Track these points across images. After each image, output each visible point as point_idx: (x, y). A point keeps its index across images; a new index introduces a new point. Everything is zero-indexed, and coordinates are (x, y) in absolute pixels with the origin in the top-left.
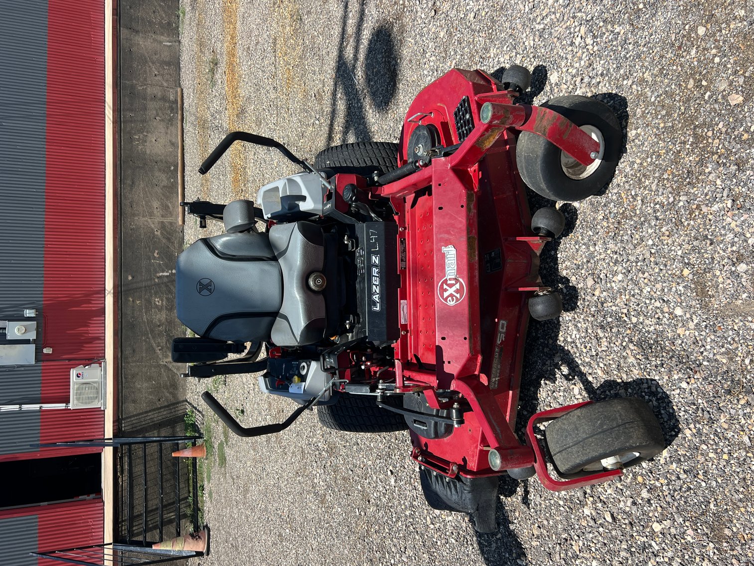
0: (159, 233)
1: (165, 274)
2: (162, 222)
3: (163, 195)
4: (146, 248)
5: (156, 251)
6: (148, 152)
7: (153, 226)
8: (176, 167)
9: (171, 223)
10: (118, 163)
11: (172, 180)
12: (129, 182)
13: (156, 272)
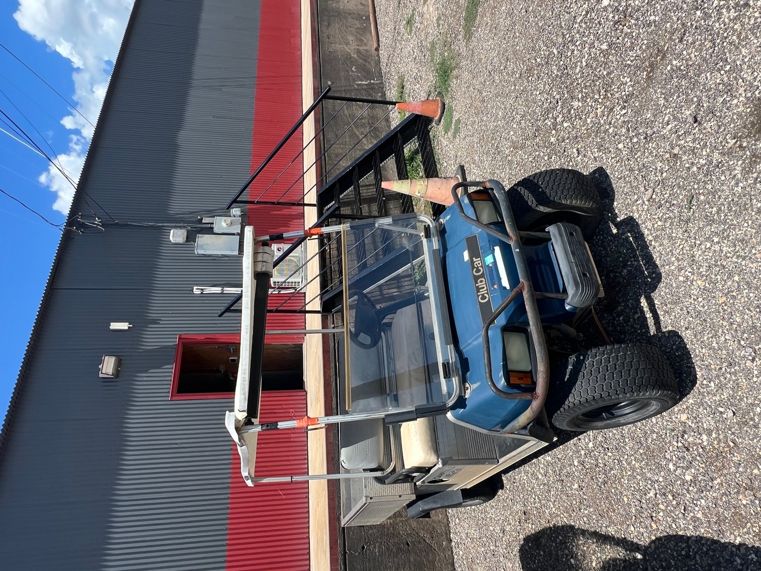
0: (355, 56)
1: (365, 83)
2: (358, 49)
3: (357, 33)
4: (343, 64)
5: (354, 67)
6: (341, 7)
7: (349, 51)
8: (368, 18)
9: (366, 51)
10: (315, 12)
11: (365, 25)
12: (326, 23)
13: (355, 81)
